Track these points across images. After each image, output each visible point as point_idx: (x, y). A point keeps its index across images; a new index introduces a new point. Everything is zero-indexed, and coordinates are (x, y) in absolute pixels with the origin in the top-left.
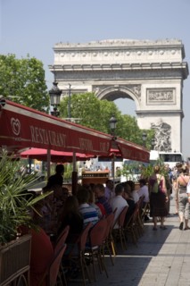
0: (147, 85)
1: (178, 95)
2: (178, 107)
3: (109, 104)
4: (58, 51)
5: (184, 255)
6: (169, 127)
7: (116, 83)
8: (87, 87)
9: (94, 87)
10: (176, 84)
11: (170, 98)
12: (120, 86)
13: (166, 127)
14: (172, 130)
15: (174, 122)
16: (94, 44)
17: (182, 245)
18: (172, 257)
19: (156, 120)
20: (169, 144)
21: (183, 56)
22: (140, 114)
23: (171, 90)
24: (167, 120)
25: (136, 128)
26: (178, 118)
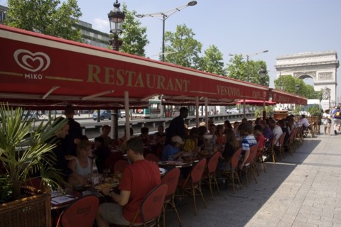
0: (319, 71)
1: (334, 75)
2: (334, 81)
3: (300, 80)
4: (278, 59)
5: (321, 165)
6: (330, 90)
7: (304, 71)
8: (291, 73)
9: (294, 73)
10: (333, 70)
11: (330, 77)
12: (306, 73)
13: (328, 90)
14: (331, 91)
15: (332, 87)
16: (295, 55)
17: (322, 156)
18: (311, 166)
19: (323, 87)
20: (330, 97)
21: (337, 58)
22: (316, 84)
23: (331, 73)
24: (329, 86)
25: (313, 90)
26: (334, 86)
